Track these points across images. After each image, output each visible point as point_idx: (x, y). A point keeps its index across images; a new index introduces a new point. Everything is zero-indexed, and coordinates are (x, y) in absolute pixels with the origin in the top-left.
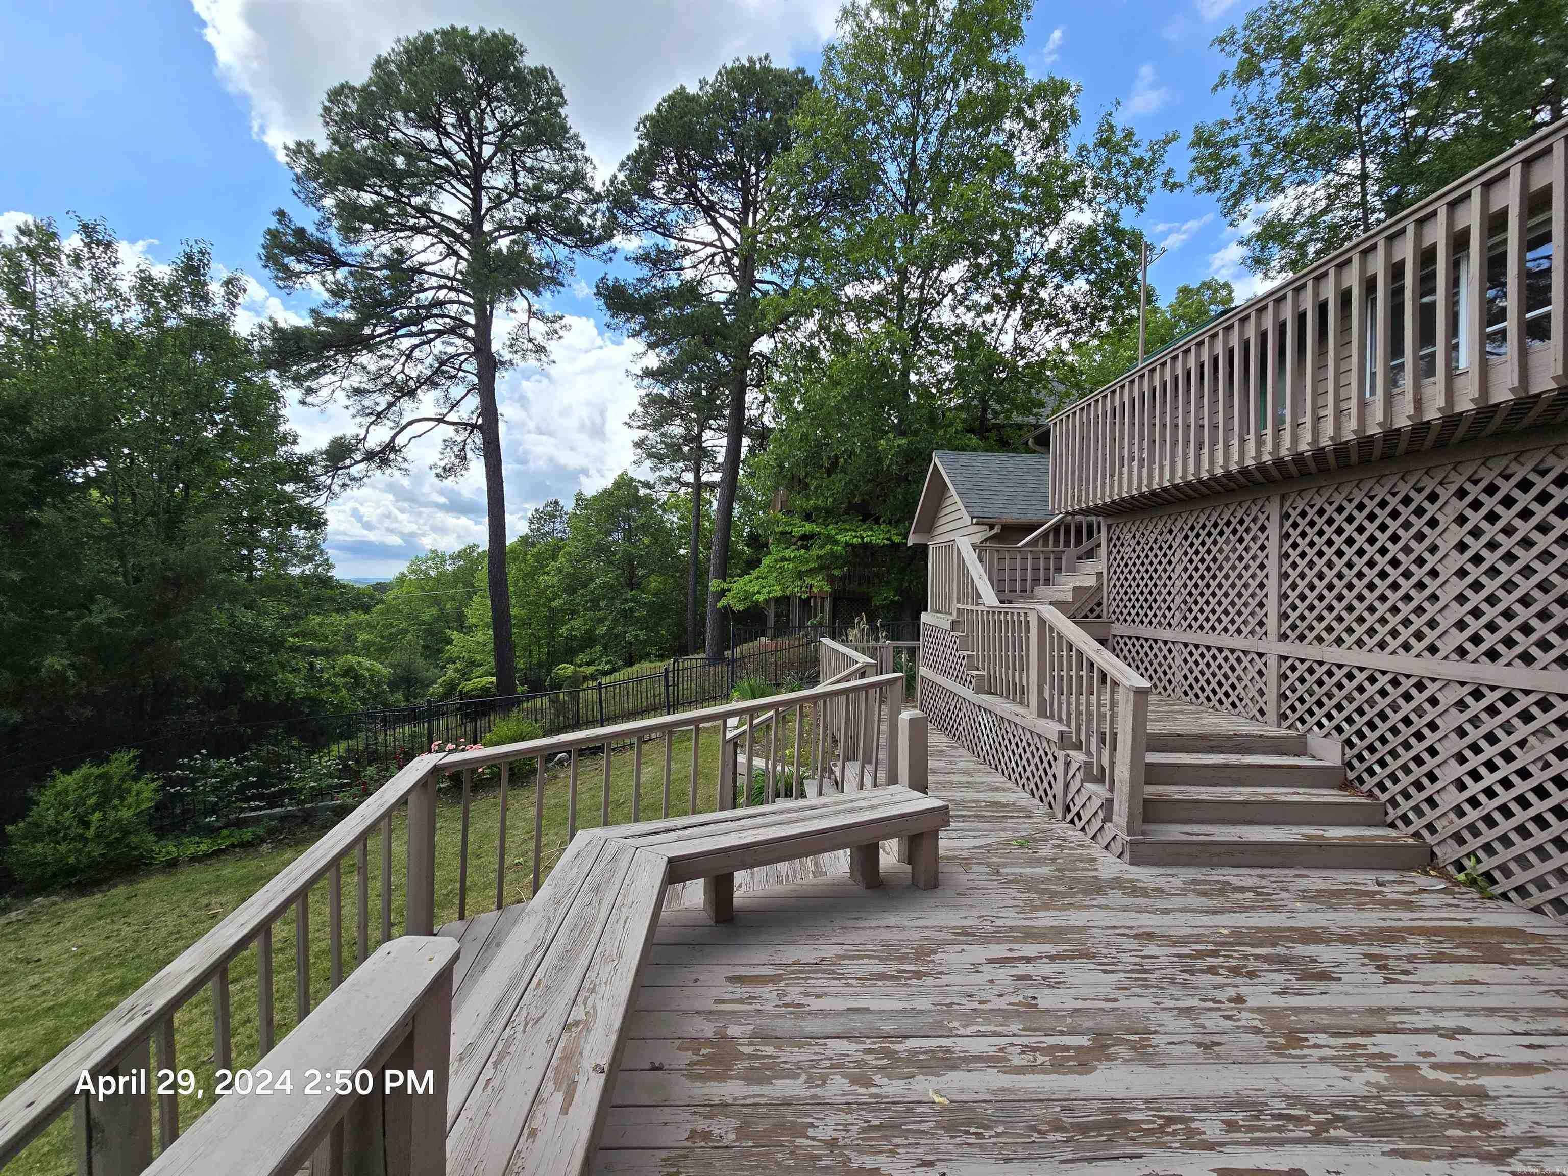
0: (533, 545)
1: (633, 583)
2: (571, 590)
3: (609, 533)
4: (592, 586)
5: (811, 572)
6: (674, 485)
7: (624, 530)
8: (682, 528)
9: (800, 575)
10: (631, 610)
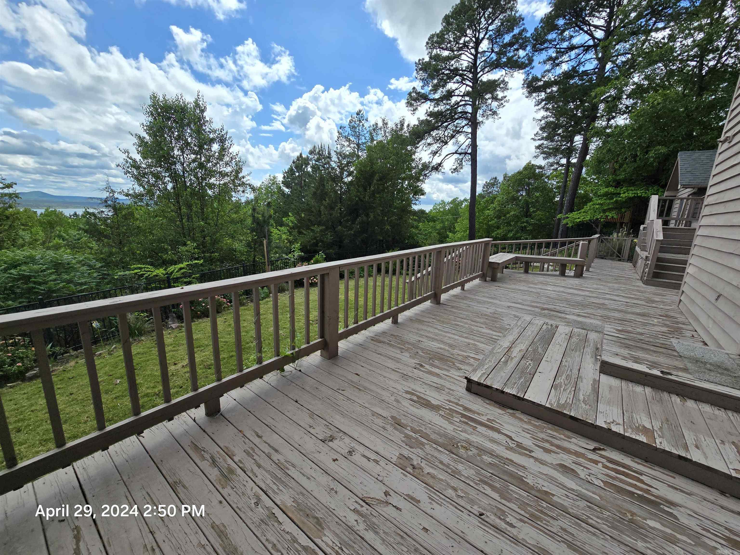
0: (484, 197)
1: (527, 214)
2: (499, 217)
3: (518, 191)
4: (508, 216)
5: (610, 210)
6: (555, 166)
7: (526, 189)
8: (558, 188)
9: (604, 211)
10: (525, 227)
